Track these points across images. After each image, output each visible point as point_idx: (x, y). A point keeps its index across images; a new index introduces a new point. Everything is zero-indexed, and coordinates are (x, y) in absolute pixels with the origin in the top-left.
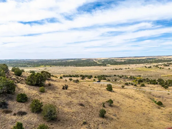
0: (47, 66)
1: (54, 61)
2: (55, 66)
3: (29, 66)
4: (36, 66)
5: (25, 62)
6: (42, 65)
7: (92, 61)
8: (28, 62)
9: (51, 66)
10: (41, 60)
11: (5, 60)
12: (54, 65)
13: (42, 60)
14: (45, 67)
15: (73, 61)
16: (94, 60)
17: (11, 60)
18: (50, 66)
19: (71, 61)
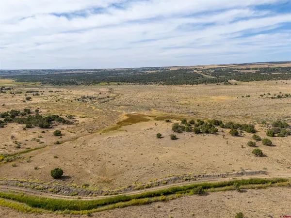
0: (112, 83)
1: (122, 73)
2: (126, 83)
3: (80, 83)
4: (92, 84)
5: (72, 74)
6: (103, 80)
7: (192, 72)
8: (77, 73)
9: (119, 84)
10: (99, 70)
11: (43, 70)
12: (124, 82)
13: (101, 70)
14: (109, 85)
15: (154, 71)
16: (195, 71)
17: (51, 70)
18: (116, 83)
19: (151, 72)
